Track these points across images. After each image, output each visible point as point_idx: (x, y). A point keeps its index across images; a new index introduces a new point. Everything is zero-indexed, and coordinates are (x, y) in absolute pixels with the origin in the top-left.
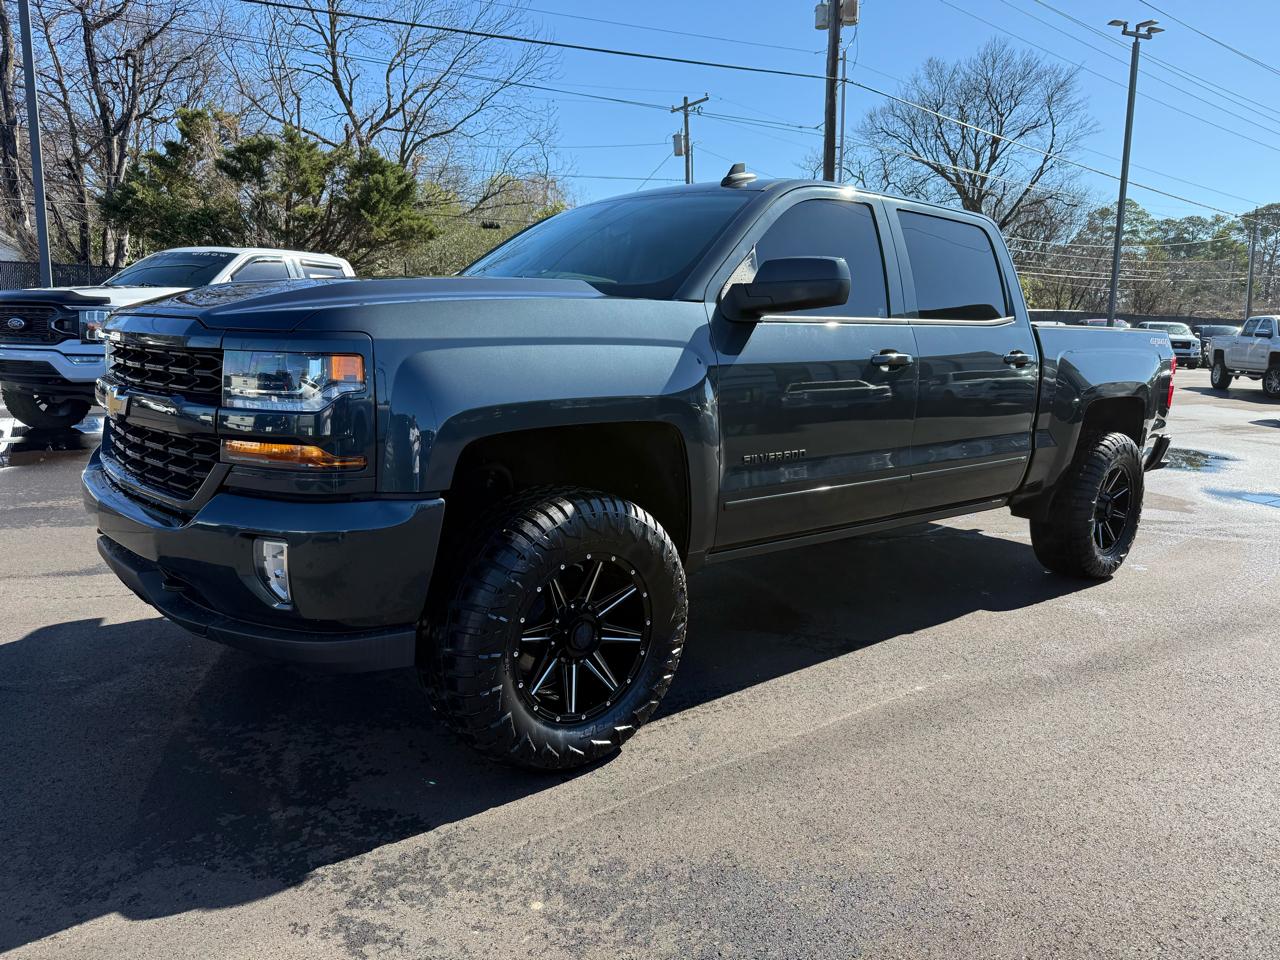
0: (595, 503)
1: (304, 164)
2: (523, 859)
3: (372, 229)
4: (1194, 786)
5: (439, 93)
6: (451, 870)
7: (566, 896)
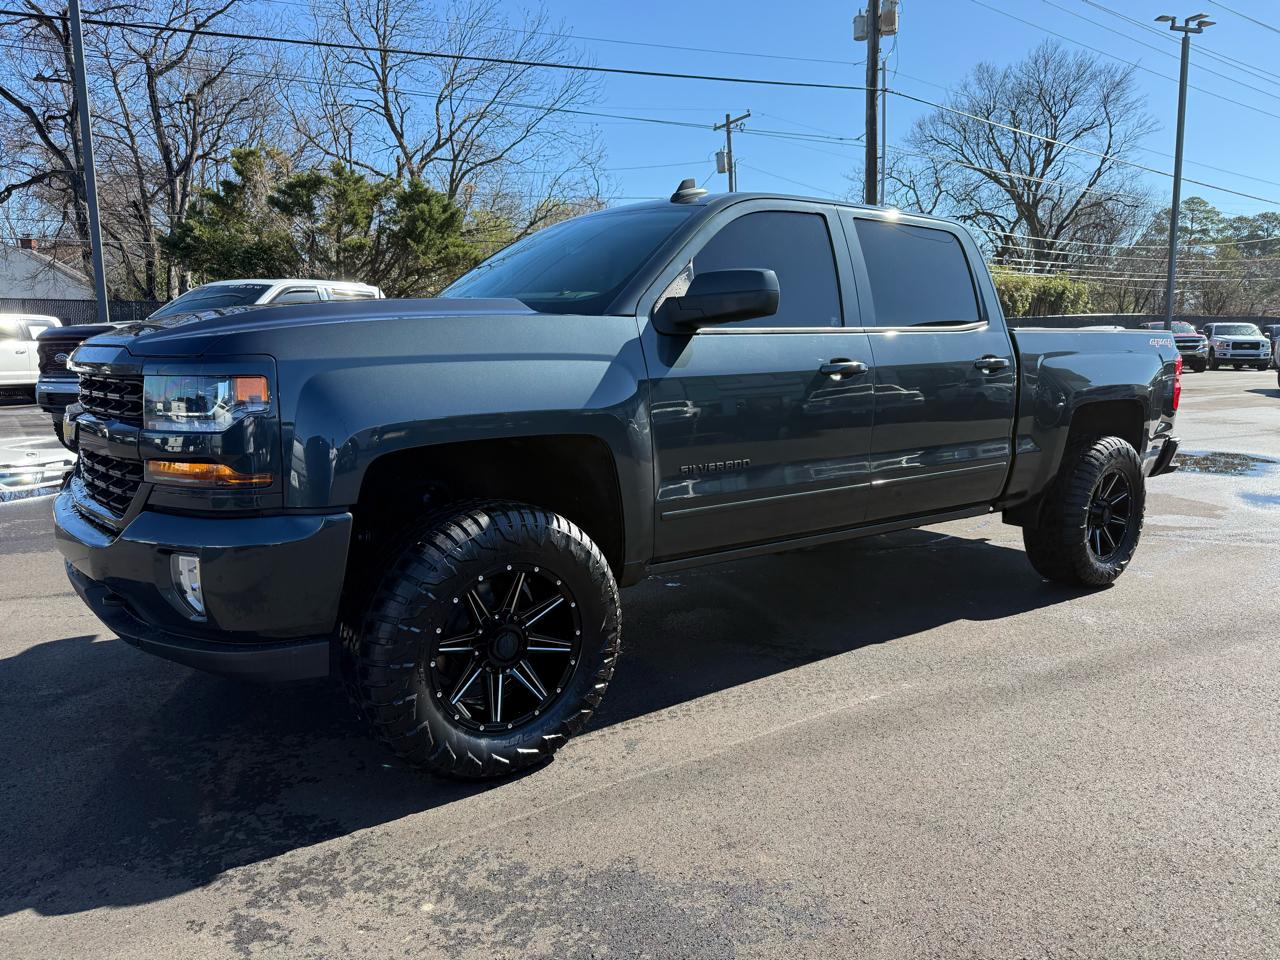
0: (514, 515)
1: (352, 197)
2: (424, 863)
3: (417, 257)
4: (1134, 796)
5: (486, 122)
6: (355, 872)
7: (459, 898)
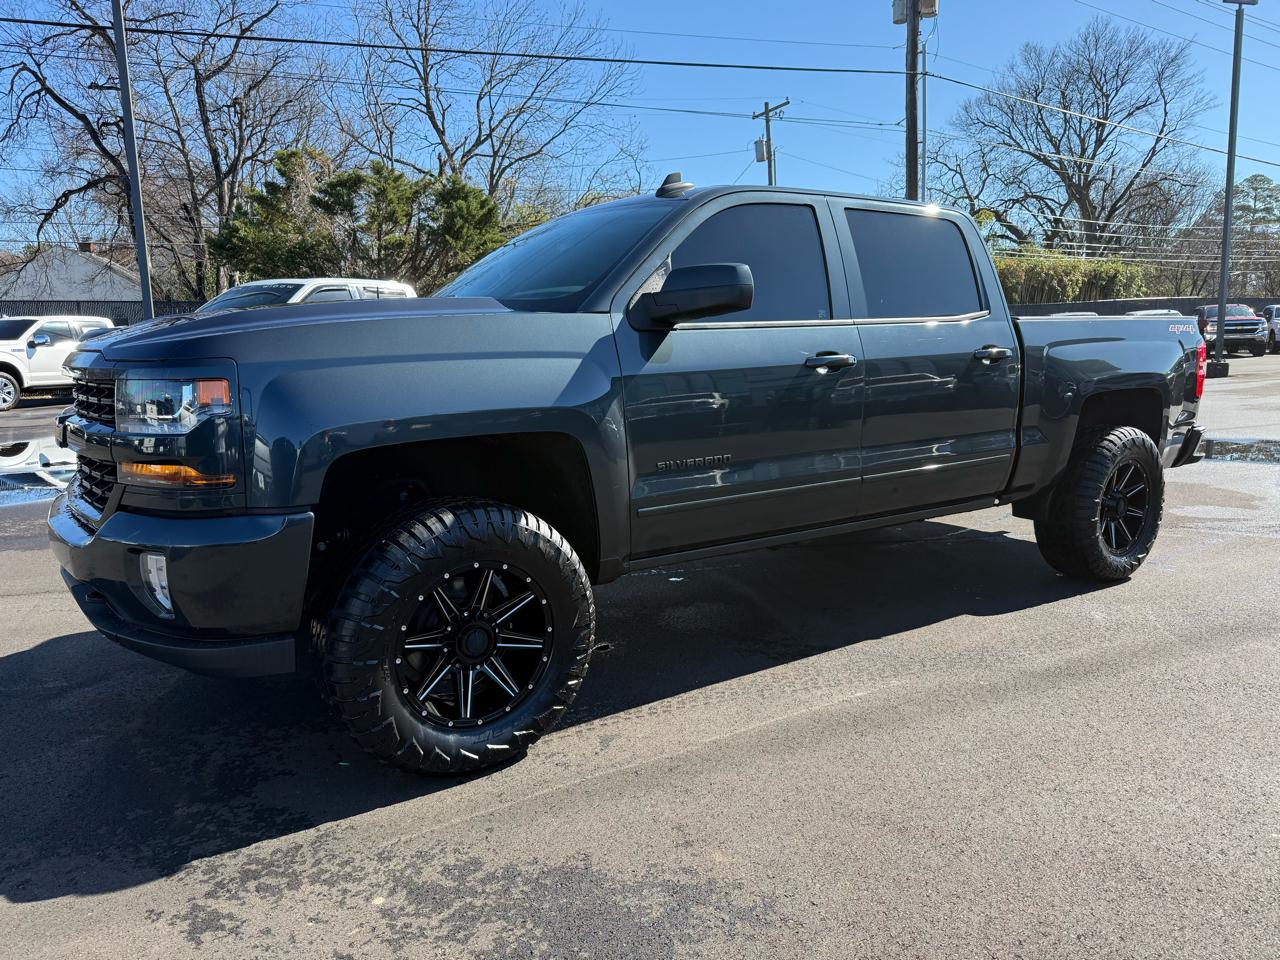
0: (480, 513)
1: (392, 195)
2: (383, 857)
3: (456, 254)
4: (1113, 798)
5: (525, 116)
6: (314, 865)
7: (411, 892)
